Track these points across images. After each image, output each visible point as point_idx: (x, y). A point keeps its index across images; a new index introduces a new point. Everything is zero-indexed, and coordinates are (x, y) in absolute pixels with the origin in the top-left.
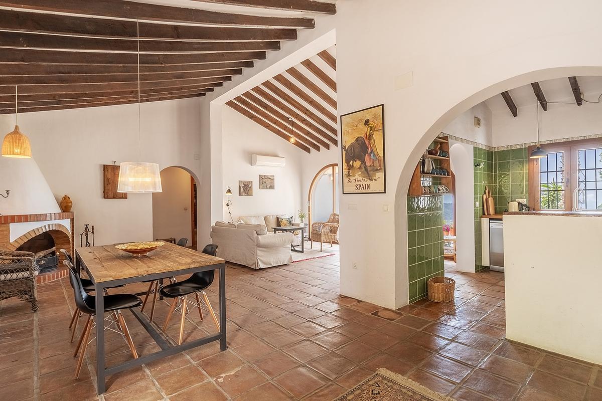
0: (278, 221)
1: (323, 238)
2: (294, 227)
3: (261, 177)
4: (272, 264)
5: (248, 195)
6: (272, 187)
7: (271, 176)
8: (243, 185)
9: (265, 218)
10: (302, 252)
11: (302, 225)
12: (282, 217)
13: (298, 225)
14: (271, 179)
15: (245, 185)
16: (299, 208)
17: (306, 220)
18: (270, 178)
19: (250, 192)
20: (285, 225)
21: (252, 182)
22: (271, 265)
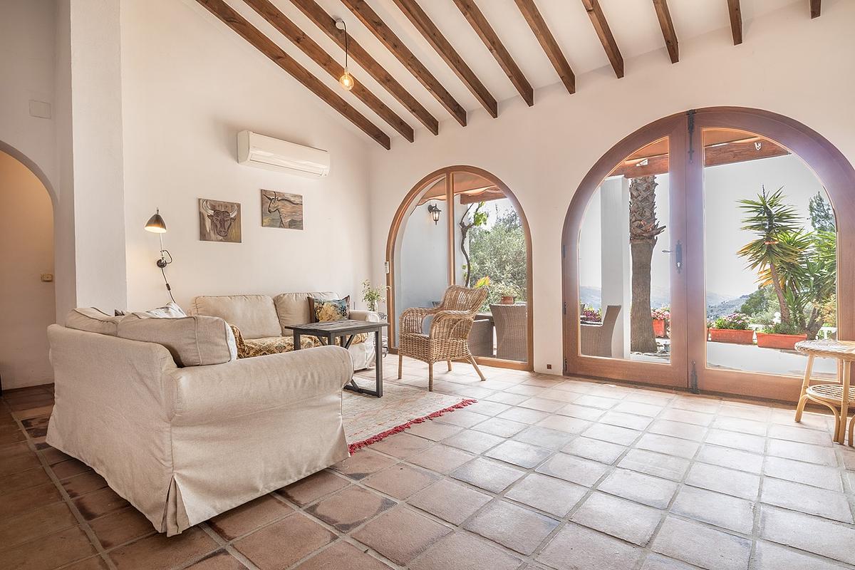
0: (312, 309)
1: (435, 351)
2: (352, 324)
3: (266, 197)
4: (261, 487)
5: (227, 238)
6: (296, 224)
7: (295, 196)
8: (211, 212)
9: (277, 302)
10: (377, 394)
11: (374, 318)
12: (323, 298)
13: (363, 317)
14: (295, 203)
15: (217, 213)
16: (363, 277)
17: (381, 306)
18: (292, 199)
19: (233, 232)
20: (330, 318)
21: (239, 206)
22: (257, 490)
